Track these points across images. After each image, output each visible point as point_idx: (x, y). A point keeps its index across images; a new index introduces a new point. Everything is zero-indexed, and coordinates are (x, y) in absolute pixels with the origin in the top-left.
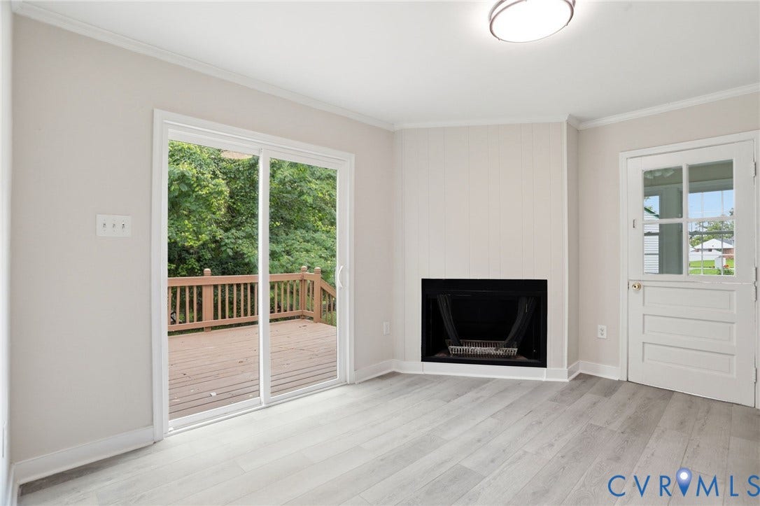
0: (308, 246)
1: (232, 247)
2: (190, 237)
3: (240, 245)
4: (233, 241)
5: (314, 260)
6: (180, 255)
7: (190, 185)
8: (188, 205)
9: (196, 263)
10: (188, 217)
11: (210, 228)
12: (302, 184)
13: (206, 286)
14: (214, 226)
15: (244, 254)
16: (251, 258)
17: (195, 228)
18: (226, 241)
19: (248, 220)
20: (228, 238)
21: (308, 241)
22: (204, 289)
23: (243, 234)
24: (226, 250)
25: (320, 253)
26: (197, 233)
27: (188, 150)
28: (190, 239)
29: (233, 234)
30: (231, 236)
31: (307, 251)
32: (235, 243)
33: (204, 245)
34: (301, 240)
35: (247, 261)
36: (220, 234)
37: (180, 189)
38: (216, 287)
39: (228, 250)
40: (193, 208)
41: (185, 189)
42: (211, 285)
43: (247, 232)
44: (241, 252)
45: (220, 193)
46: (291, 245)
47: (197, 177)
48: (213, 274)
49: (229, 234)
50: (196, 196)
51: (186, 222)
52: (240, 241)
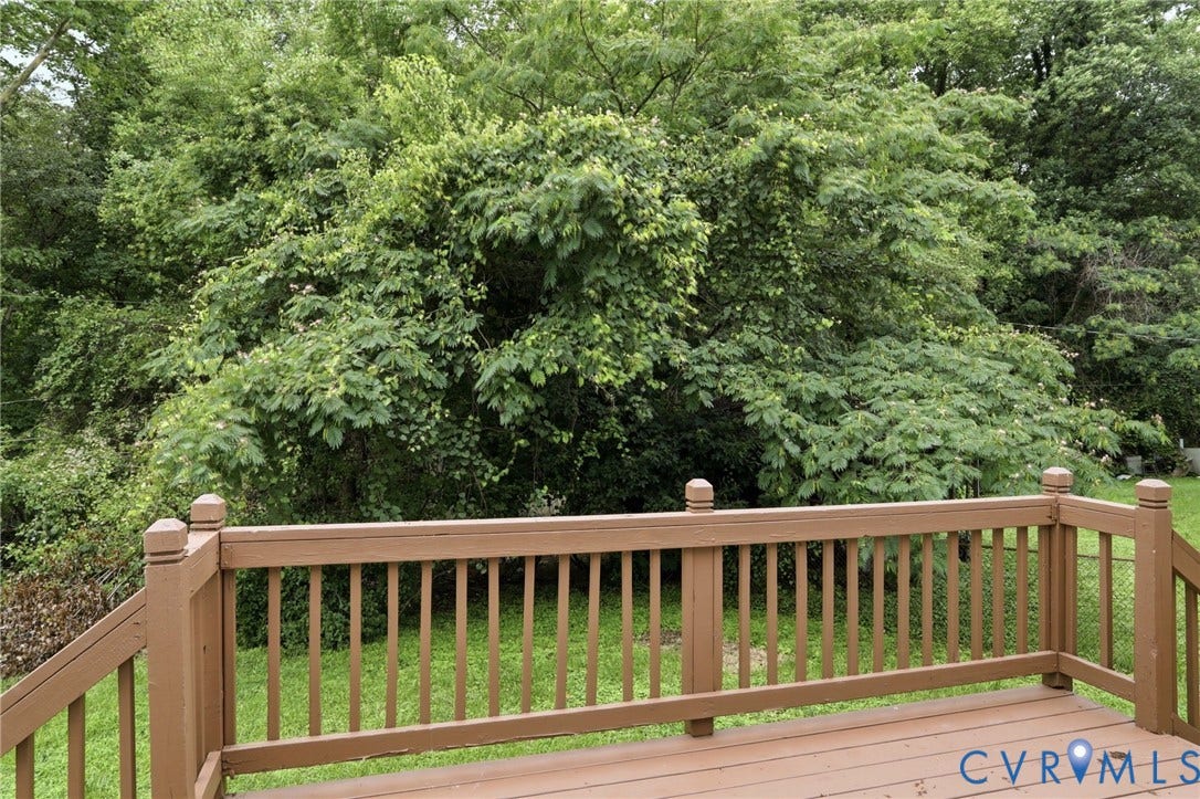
0: (917, 381)
1: (710, 385)
2: (607, 359)
3: (733, 379)
4: (714, 369)
5: (947, 425)
6: (582, 407)
7: (610, 222)
8: (603, 273)
9: (621, 429)
10: (601, 306)
11: (654, 336)
12: (894, 208)
13: (694, 550)
14: (664, 330)
15: (744, 402)
16: (766, 417)
17: (618, 337)
18: (697, 369)
19: (750, 316)
20: (701, 361)
21: (912, 368)
22: (688, 566)
23: (739, 351)
24: (695, 394)
25: (959, 401)
26: (622, 348)
27: (603, 133)
28: (606, 364)
29: (712, 351)
30: (707, 357)
31: (917, 396)
32: (717, 376)
33: (639, 380)
34: (893, 366)
35: (750, 420)
36: (680, 354)
37: (584, 233)
38: (731, 554)
39: (702, 395)
40: (615, 281)
41: (596, 231)
42: (713, 549)
43: (746, 345)
44: (736, 399)
45: (687, 236)
46: (864, 381)
47: (626, 200)
48: (721, 501)
49: (703, 351)
50: (623, 251)
51: (597, 319)
52: (733, 370)
